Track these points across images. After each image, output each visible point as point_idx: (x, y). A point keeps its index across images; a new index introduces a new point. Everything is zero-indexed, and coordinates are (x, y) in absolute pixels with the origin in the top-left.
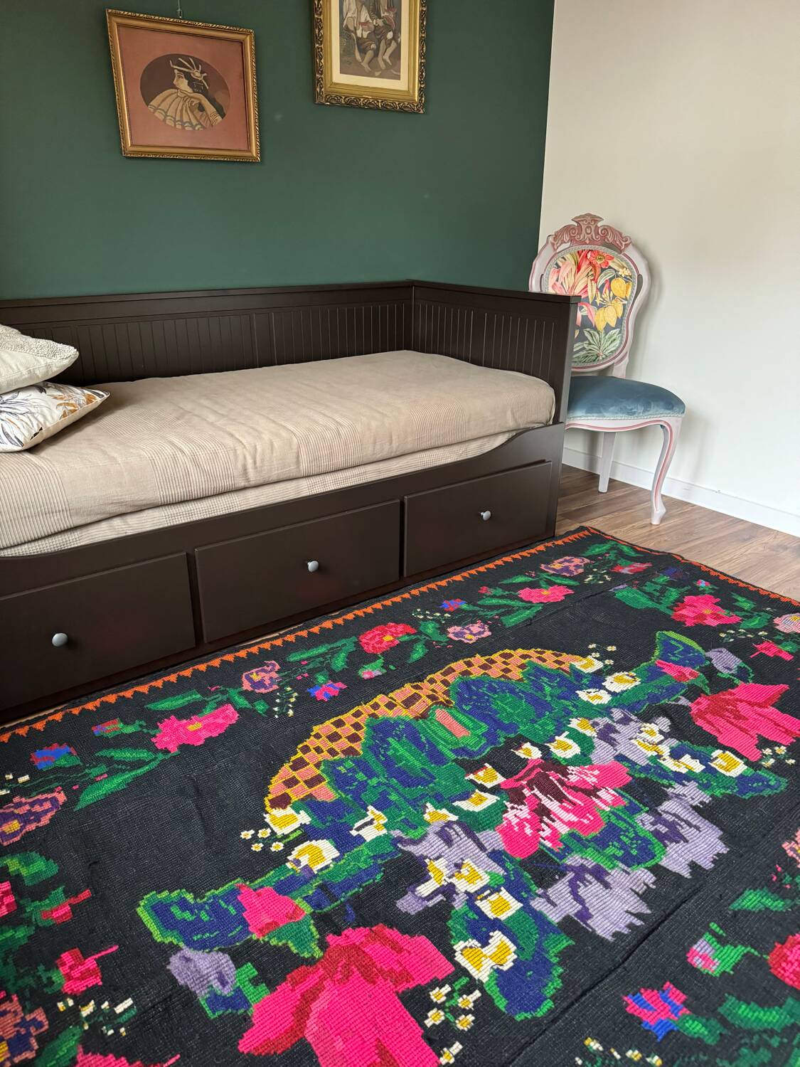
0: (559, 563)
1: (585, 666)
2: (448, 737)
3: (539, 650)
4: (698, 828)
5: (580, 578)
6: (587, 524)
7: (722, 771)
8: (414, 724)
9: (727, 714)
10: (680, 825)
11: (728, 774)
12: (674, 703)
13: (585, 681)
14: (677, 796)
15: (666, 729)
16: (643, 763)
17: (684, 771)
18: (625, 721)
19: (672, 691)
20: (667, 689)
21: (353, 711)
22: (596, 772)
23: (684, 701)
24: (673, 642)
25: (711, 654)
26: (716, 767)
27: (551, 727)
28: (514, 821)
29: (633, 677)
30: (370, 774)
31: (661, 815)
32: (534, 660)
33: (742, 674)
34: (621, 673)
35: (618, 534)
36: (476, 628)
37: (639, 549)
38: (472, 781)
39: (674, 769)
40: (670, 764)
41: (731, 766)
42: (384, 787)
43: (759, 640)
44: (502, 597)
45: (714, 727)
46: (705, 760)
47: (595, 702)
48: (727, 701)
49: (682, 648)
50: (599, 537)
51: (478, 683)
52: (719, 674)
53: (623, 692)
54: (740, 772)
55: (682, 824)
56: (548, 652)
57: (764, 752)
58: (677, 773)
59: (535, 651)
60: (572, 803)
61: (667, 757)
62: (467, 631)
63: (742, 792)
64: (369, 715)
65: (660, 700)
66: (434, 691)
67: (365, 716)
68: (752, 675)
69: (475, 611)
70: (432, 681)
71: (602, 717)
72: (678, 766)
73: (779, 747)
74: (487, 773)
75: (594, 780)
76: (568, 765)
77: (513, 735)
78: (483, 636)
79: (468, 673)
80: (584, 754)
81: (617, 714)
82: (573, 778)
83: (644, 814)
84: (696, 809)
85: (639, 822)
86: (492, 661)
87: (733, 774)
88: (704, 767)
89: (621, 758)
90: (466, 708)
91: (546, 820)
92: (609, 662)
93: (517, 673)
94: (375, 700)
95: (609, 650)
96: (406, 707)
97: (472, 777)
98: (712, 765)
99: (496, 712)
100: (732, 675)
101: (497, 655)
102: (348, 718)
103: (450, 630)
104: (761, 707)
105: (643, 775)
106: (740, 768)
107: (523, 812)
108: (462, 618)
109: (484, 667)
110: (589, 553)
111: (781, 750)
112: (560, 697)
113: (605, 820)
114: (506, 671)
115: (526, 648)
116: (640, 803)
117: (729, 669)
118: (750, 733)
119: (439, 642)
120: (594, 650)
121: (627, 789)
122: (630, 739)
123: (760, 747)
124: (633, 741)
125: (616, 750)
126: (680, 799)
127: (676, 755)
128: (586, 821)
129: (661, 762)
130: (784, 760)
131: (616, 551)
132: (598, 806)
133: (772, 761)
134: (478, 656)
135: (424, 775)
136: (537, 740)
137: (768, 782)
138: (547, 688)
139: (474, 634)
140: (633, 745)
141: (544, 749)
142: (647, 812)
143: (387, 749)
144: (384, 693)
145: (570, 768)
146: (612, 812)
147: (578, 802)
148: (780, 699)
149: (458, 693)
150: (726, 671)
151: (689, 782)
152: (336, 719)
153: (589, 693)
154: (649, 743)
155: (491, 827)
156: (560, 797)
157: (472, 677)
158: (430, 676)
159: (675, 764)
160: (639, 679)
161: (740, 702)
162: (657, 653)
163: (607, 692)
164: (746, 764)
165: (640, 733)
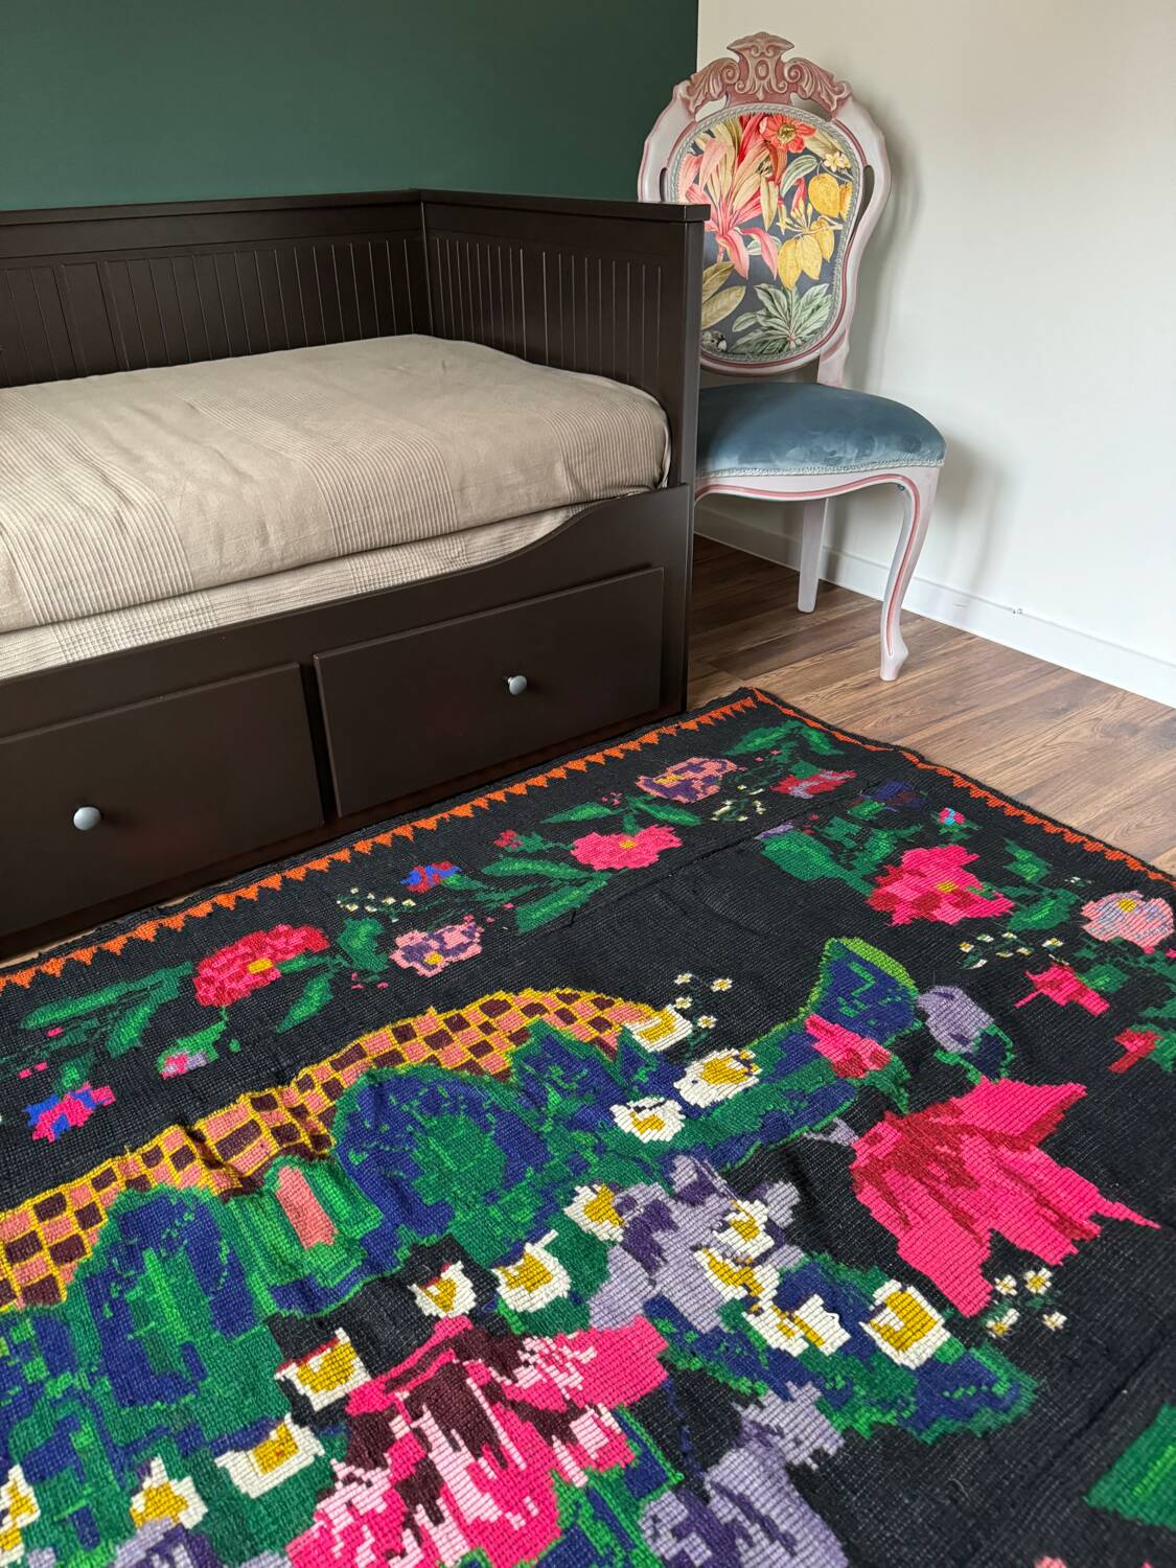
0: (676, 773)
1: (651, 1035)
2: (283, 1243)
3: (568, 991)
4: (789, 1543)
5: (705, 807)
6: (757, 683)
7: (887, 1348)
8: (216, 1212)
9: (934, 1169)
10: (747, 1538)
11: (899, 1358)
12: (820, 1137)
13: (642, 1076)
14: (764, 1433)
15: (784, 1219)
16: (705, 1321)
17: (796, 1348)
18: (695, 1195)
19: (820, 1104)
20: (813, 1099)
21: (97, 1171)
22: (590, 1354)
23: (842, 1135)
24: (856, 968)
25: (930, 1002)
26: (876, 1336)
27: (526, 1216)
28: (342, 1521)
29: (746, 1063)
30: (60, 1358)
31: (707, 1499)
32: (550, 1018)
33: (987, 1056)
34: (725, 1053)
35: (810, 704)
36: (454, 936)
37: (841, 737)
38: (287, 1386)
39: (776, 1340)
40: (769, 1328)
41: (911, 1334)
42: (73, 1406)
43: (1041, 960)
44: (538, 856)
45: (898, 1209)
46: (852, 1310)
47: (646, 1136)
48: (940, 1134)
49: (870, 981)
50: (770, 711)
51: (406, 1086)
52: (938, 1054)
53: (715, 1105)
54: (929, 1352)
55: (754, 1530)
56: (587, 997)
57: (998, 1288)
58: (780, 1356)
59: (558, 995)
60: (501, 1459)
61: (766, 1300)
62: (434, 944)
63: (923, 1420)
64: (129, 1183)
65: (789, 1131)
66: (299, 1112)
67: (119, 1184)
68: (1010, 1056)
69: (470, 893)
70: (306, 1084)
71: (648, 1184)
72: (788, 1333)
73: (1037, 1270)
74: (331, 1360)
75: (576, 1380)
76: (525, 1335)
77: (434, 1238)
78: (463, 956)
79: (394, 1057)
80: (576, 1298)
81: (685, 1172)
82: (526, 1377)
83: (668, 1496)
84: (798, 1476)
85: (646, 1526)
86: (459, 1024)
87: (913, 1356)
88: (847, 1336)
89: (659, 1307)
90: (355, 1159)
91: (421, 1516)
92: (707, 1022)
93: (502, 1056)
94: (158, 1141)
95: (715, 988)
96: (212, 1163)
97: (291, 1372)
98: (867, 1328)
99: (416, 1171)
100: (965, 1056)
101: (475, 1006)
102: (79, 1190)
103: (402, 941)
104: (1013, 1148)
105: (696, 1364)
106: (933, 1339)
107: (372, 1491)
108: (436, 910)
109: (438, 1040)
110: (740, 749)
111: (1039, 1281)
112: (574, 1123)
113: (564, 1518)
114: (481, 1049)
115: (541, 986)
116: (668, 1456)
117: (962, 1040)
118: (976, 1227)
119: (365, 973)
120: (684, 991)
121: (647, 1411)
122: (695, 1249)
123: (991, 1271)
124: (700, 1256)
125: (653, 1283)
126: (768, 1445)
127: (789, 1299)
128: (517, 1521)
129: (751, 1319)
130: (1040, 1314)
131: (793, 744)
132: (561, 1471)
133: (1012, 1316)
134: (432, 1010)
135: (182, 1367)
136: (479, 1257)
137: (990, 1385)
138: (554, 1098)
139: (443, 952)
140: (696, 1266)
141: (485, 1285)
142: (676, 1489)
143: (130, 1283)
144: (184, 1122)
145: (529, 1343)
146: (588, 1492)
147: (518, 1458)
148: (1060, 1125)
149: (352, 1118)
150: (954, 1047)
151: (801, 1385)
152: (49, 1193)
153: (639, 1110)
154: (735, 1261)
155: (277, 1542)
156: (478, 1438)
157: (401, 1069)
158: (306, 1071)
159: (781, 1327)
160: (758, 1070)
161: (971, 1134)
162: (815, 997)
163: (680, 1107)
164: (948, 1326)
165: (721, 1230)
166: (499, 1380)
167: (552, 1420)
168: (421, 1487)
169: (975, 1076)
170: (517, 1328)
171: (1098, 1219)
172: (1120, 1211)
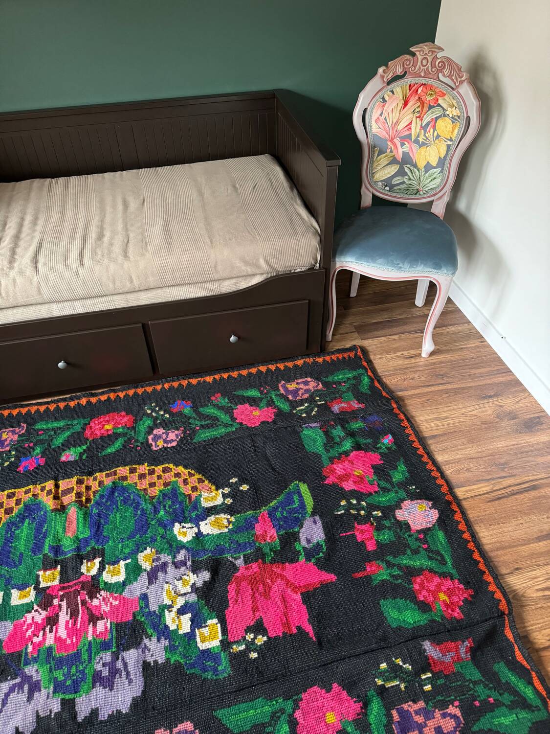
0: (297, 384)
1: (207, 500)
2: (61, 531)
3: (193, 472)
4: (130, 681)
5: (294, 404)
6: (364, 343)
7: (198, 640)
8: (48, 514)
9: (260, 587)
10: (120, 675)
11: (200, 644)
12: (232, 560)
13: (193, 514)
14: (145, 648)
15: (199, 584)
16: (154, 607)
17: (172, 627)
18: (177, 565)
19: (240, 547)
20: (239, 545)
21: (27, 488)
22: (116, 603)
23: (240, 562)
24: (296, 497)
25: (309, 522)
26: (198, 635)
27: (127, 551)
29: (229, 522)
31: (118, 659)
32: (180, 481)
33: (312, 552)
34: (226, 516)
36: (172, 436)
37: (376, 384)
38: (38, 576)
39: (169, 622)
40: (170, 619)
41: (209, 638)
43: (366, 519)
44: (221, 408)
45: (237, 595)
46: (197, 623)
47: (180, 538)
48: (272, 575)
49: (296, 505)
50: (358, 361)
51: (125, 489)
52: (296, 544)
53: (208, 535)
54: (210, 647)
55: (124, 674)
56: (198, 476)
57: (247, 636)
58: (167, 627)
59: (189, 472)
60: (75, 623)
61: (174, 610)
62: (164, 436)
63: (192, 666)
64: (34, 495)
65: (224, 553)
66: (88, 488)
67: (30, 495)
68: (321, 555)
69: (190, 418)
70: (95, 479)
71: (168, 555)
72: (174, 621)
73: (263, 636)
74: (52, 574)
75: (107, 609)
76: (103, 589)
77: (100, 547)
78: (169, 445)
79: (125, 478)
80: (124, 584)
81: (180, 557)
82: (95, 602)
83: (109, 653)
84: (146, 665)
85: (98, 658)
86: (152, 472)
87: (204, 646)
88: (189, 631)
89: (144, 597)
90: (95, 511)
91: (48, 629)
92: (229, 501)
93: (156, 491)
94: (46, 484)
95: (241, 488)
96: (56, 498)
97: (41, 573)
98: (197, 631)
99: (107, 523)
100: (304, 548)
101: (160, 467)
102: (20, 493)
103: (156, 432)
104: (293, 590)
105: (143, 619)
106: (214, 644)
107: (39, 616)
108: (174, 422)
109: (142, 476)
110: (330, 378)
111: (261, 640)
112: (162, 524)
113: (80, 646)
114: (152, 485)
115: (186, 467)
116: (117, 642)
117: (309, 541)
118: (257, 614)
119: (137, 441)
120: (230, 486)
121: (120, 627)
122: (167, 583)
123: (249, 630)
124: (166, 586)
125: (148, 588)
126: (143, 652)
127: (181, 612)
128: (69, 642)
129: (166, 612)
130: (250, 652)
131: (353, 382)
132: (87, 633)
133: (243, 647)
134: (146, 464)
135: (17, 559)
136: (107, 558)
137: (218, 665)
138: (162, 512)
139: (165, 441)
140: (163, 589)
141: (102, 569)
142: (112, 653)
143: (18, 528)
144: (56, 480)
145: (102, 593)
146: (90, 642)
147: (79, 625)
148: (315, 589)
149: (102, 496)
150: (304, 543)
151: (165, 639)
152: (12, 491)
153: (183, 527)
154: (175, 593)
155: (12, 619)
156: (74, 614)
157: (125, 483)
158: (97, 474)
159: (173, 619)
160: (231, 527)
161: (282, 579)
162: (272, 504)
163: (197, 531)
164: (221, 641)
165: (178, 580)
166: (87, 600)
167: (94, 618)
168: (52, 621)
169: (302, 558)
170: (102, 585)
171: (299, 628)
172: (309, 629)
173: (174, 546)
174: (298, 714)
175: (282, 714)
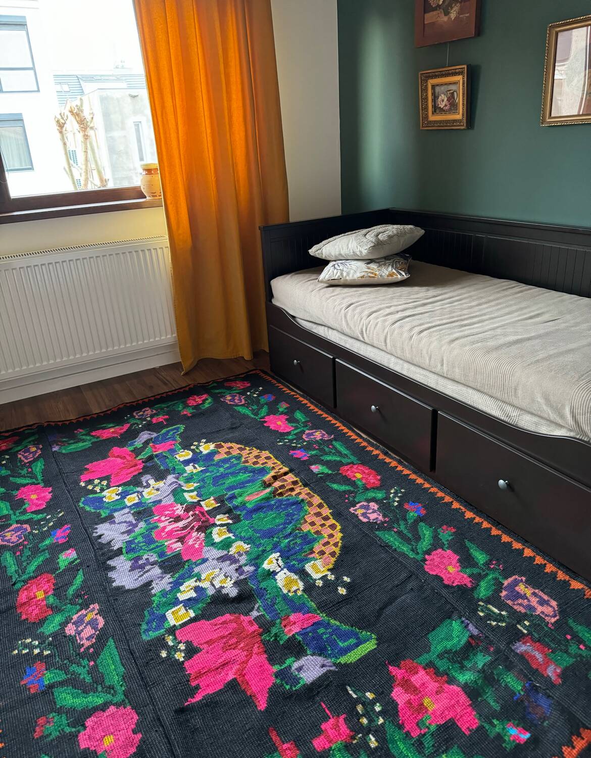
0: (534, 594)
1: (314, 567)
2: (249, 493)
3: (340, 545)
4: (137, 579)
5: (497, 603)
7: (174, 609)
8: (260, 481)
9: (234, 640)
10: (140, 571)
11: (170, 611)
13: (295, 563)
15: (225, 591)
16: (196, 570)
17: (182, 588)
19: (270, 608)
20: (272, 607)
21: (278, 462)
22: (197, 546)
23: (255, 614)
24: (352, 641)
25: (324, 661)
26: (178, 607)
27: (243, 534)
28: (175, 508)
29: (295, 592)
30: (228, 468)
31: (152, 565)
32: (326, 540)
33: (288, 676)
34: (302, 586)
36: (374, 516)
38: (209, 498)
39: (186, 584)
40: (190, 583)
41: (176, 616)
43: (355, 728)
44: (436, 539)
45: (221, 624)
46: (188, 603)
47: (266, 561)
48: (249, 645)
49: (342, 644)
52: (292, 659)
53: (276, 580)
54: (169, 620)
55: (141, 573)
56: (337, 550)
57: (182, 644)
58: (182, 584)
59: (338, 542)
60: (177, 531)
61: (198, 584)
62: (370, 511)
63: (151, 613)
65: (260, 599)
66: (292, 490)
67: (273, 466)
68: (288, 688)
69: (405, 519)
70: (302, 489)
71: (246, 560)
72: (188, 587)
73: (184, 657)
74: (212, 504)
75: (191, 543)
76: (205, 533)
77: (242, 518)
80: (213, 544)
81: (249, 569)
82: (194, 534)
83: (156, 558)
84: (149, 583)
85: (152, 554)
86: (325, 518)
87: (169, 614)
88: (181, 600)
89: (205, 560)
90: (273, 502)
91: (171, 520)
92: (320, 583)
93: (307, 529)
94: (286, 468)
95: (340, 588)
97: (212, 498)
98: (181, 605)
99: (264, 513)
100: (290, 667)
101: (334, 522)
102: (272, 461)
103: (372, 504)
104: (238, 670)
105: (186, 567)
106: (172, 621)
107: (180, 511)
108: (391, 511)
109: (318, 514)
110: (576, 626)
111: (180, 656)
112: (276, 545)
113: (160, 541)
114: (313, 524)
115: (342, 538)
116: (165, 560)
117: (300, 669)
118: (205, 646)
119: (354, 497)
120: (338, 578)
121: (178, 556)
122: (221, 569)
123: (188, 644)
124: (218, 570)
125: (213, 559)
126: (159, 578)
128: (163, 534)
129: (195, 579)
130: (167, 650)
132: (170, 540)
133: (171, 643)
134: (331, 511)
135: (220, 483)
136: (233, 526)
137: (153, 631)
138: (287, 540)
139: (365, 513)
140: (214, 569)
141: (222, 525)
142: (157, 560)
143: (244, 473)
144: (291, 471)
145: (203, 534)
146: (163, 545)
147: (176, 534)
148: (244, 692)
149: (288, 500)
150: (296, 665)
151: (172, 587)
152: (272, 457)
153: (277, 560)
154: (213, 578)
155: (176, 500)
156: (184, 528)
157: (306, 508)
158: (307, 488)
159: (190, 586)
160: (290, 594)
161: (246, 656)
162: (333, 622)
163: (277, 571)
164: (175, 625)
165: (225, 575)
166: (195, 529)
167: (181, 539)
168: (178, 519)
169: (276, 668)
170: (208, 531)
171: (197, 688)
172: (198, 698)
173: (256, 560)
174: (112, 709)
175: (113, 695)
